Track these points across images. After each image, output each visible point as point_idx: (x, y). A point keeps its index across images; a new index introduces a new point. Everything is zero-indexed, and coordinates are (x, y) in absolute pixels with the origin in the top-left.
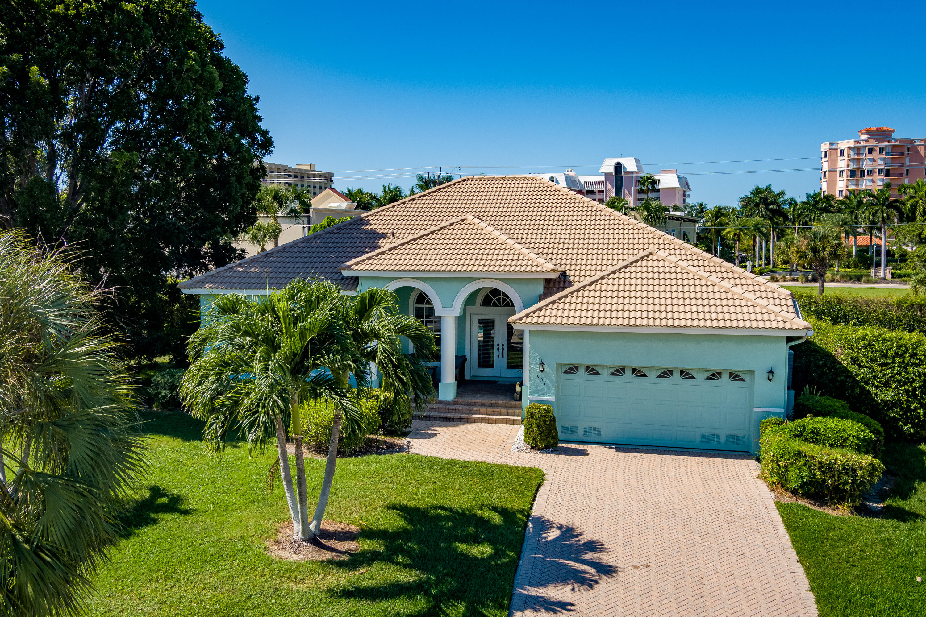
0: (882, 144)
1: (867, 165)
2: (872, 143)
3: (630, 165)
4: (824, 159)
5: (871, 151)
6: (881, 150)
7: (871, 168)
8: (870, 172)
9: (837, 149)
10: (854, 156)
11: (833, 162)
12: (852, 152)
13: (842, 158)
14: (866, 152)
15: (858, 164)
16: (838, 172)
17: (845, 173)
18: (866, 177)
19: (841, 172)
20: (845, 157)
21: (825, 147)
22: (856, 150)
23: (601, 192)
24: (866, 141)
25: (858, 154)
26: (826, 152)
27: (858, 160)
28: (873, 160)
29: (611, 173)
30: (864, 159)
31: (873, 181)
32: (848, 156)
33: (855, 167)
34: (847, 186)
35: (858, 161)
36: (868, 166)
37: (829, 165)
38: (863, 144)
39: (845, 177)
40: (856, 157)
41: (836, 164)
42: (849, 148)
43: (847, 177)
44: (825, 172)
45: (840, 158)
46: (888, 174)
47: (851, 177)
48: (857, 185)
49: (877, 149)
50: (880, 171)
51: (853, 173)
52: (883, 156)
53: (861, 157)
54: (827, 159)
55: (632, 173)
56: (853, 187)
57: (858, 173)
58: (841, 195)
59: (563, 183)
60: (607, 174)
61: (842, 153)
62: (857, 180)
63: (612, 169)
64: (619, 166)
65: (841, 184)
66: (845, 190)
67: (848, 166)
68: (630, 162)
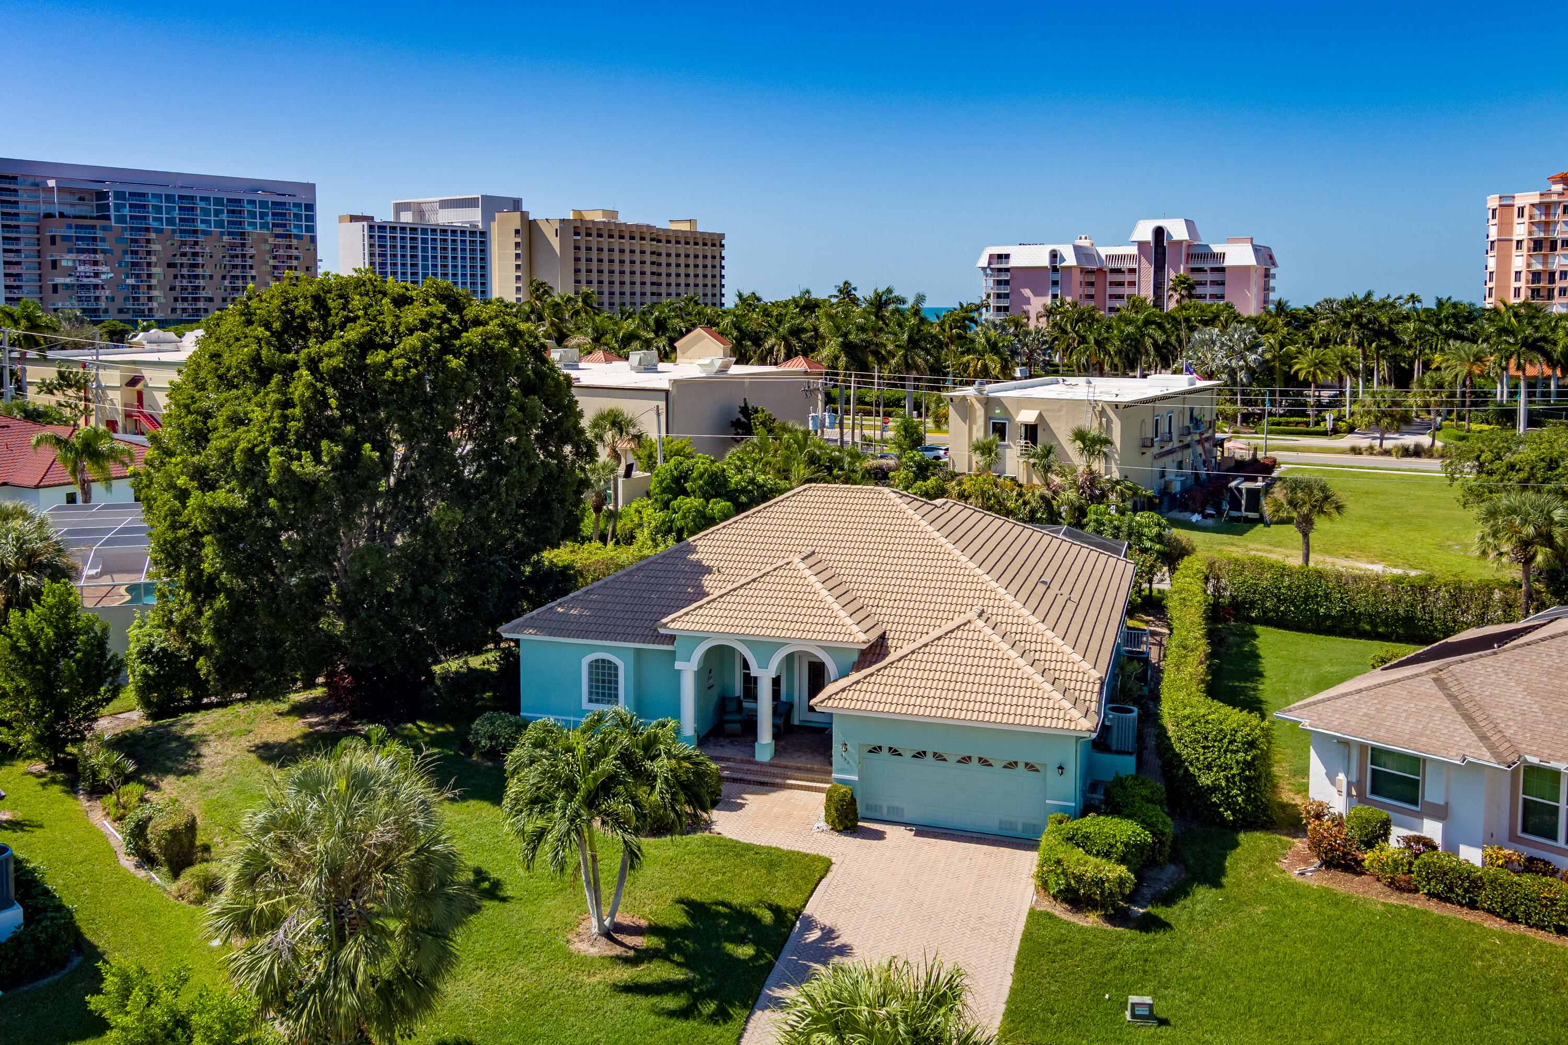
1: (1561, 232)
3: (1177, 231)
4: (1492, 222)
5: (1566, 210)
8: (1565, 242)
9: (1513, 206)
10: (1539, 217)
11: (1505, 227)
12: (1536, 212)
13: (1521, 220)
14: (1560, 211)
15: (1546, 231)
16: (1514, 244)
17: (1525, 245)
18: (1559, 251)
19: (1519, 243)
20: (1526, 218)
21: (1493, 202)
22: (1543, 208)
23: (1132, 271)
24: (1561, 194)
25: (1547, 214)
26: (1494, 210)
29: (1148, 243)
30: (1556, 223)
32: (1531, 217)
33: (1542, 235)
34: (1529, 265)
35: (1547, 225)
36: (1563, 232)
37: (1500, 232)
38: (1555, 198)
39: (1524, 251)
40: (1543, 218)
41: (1511, 232)
42: (1533, 205)
43: (1529, 250)
44: (1492, 242)
45: (1516, 220)
47: (1535, 250)
48: (1545, 263)
51: (1537, 245)
53: (1551, 219)
54: (1496, 221)
55: (1180, 242)
56: (1538, 267)
57: (1547, 245)
58: (1517, 279)
59: (1070, 260)
60: (1141, 245)
61: (1521, 212)
62: (1545, 256)
63: (1149, 237)
64: (1159, 232)
65: (1519, 262)
66: (1524, 270)
67: (1530, 233)
68: (1177, 227)
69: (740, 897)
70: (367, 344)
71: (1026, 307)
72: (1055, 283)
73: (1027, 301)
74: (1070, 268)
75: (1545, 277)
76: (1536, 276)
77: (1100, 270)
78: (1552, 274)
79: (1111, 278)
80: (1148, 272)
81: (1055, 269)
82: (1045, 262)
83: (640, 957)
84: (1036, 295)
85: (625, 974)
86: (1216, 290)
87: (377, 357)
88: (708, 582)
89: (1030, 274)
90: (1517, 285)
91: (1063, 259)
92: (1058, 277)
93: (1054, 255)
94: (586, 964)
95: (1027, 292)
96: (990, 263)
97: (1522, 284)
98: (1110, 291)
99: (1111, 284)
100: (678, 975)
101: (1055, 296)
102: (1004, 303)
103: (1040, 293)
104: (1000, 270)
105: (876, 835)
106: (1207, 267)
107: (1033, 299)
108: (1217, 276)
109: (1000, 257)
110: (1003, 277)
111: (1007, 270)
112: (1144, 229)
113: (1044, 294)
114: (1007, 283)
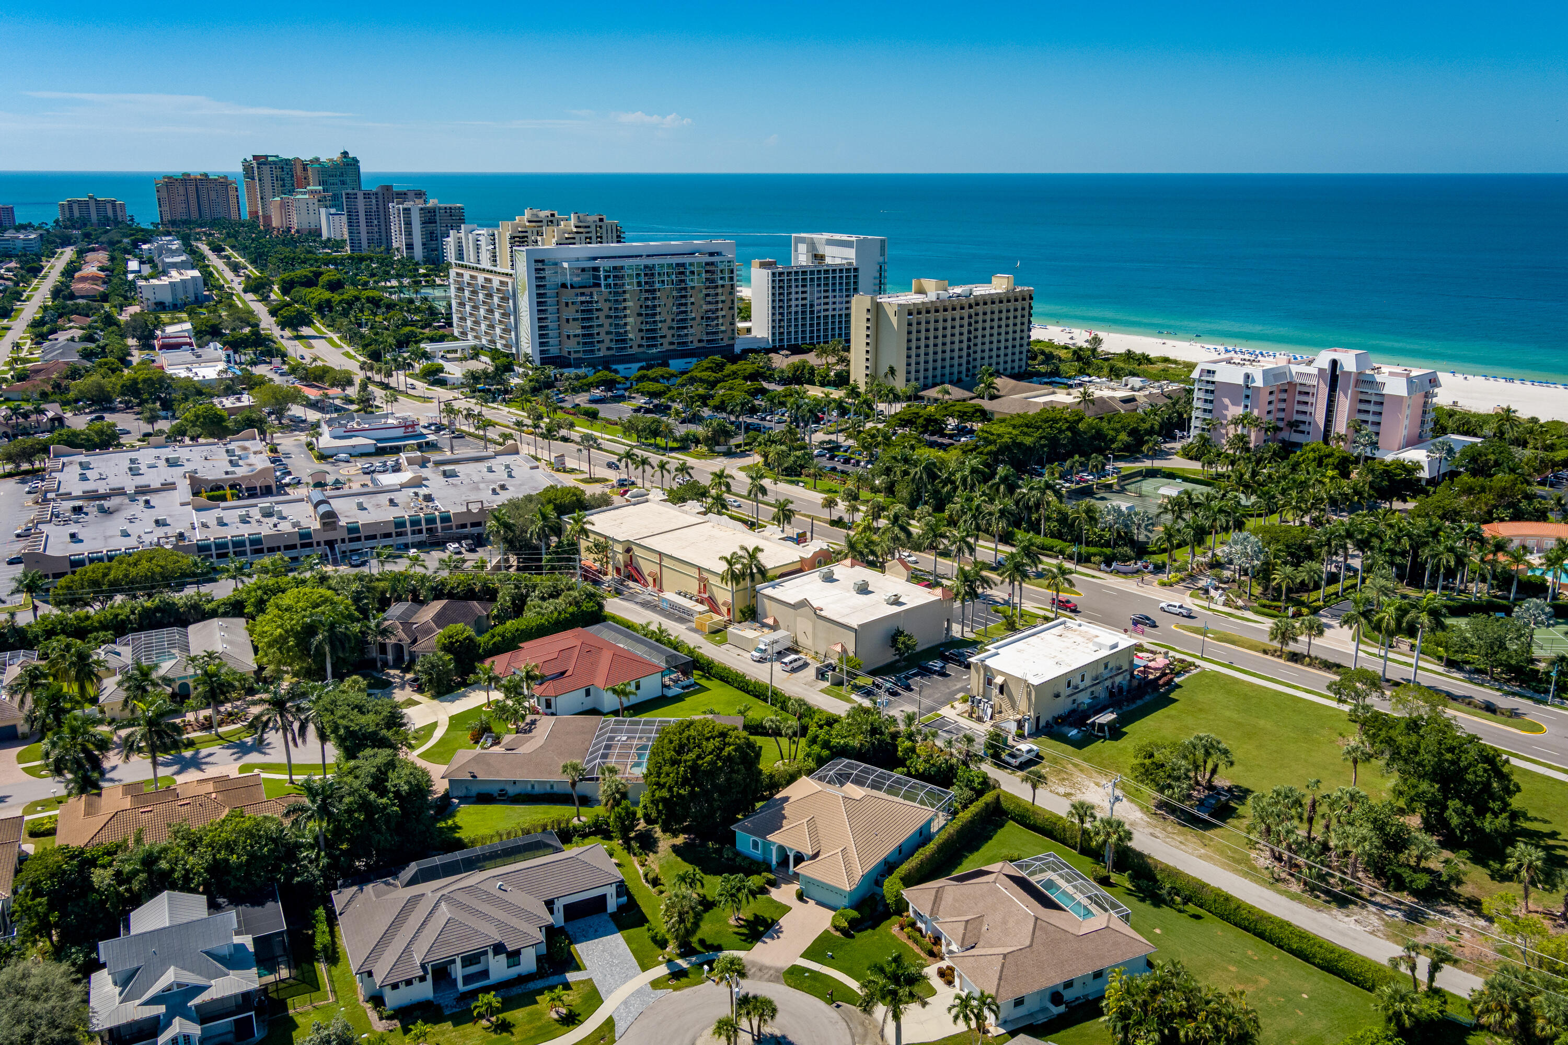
29: (1325, 370)
55: (1350, 373)
60: (1321, 370)
63: (1326, 365)
64: (1334, 363)
68: (1348, 361)
69: (766, 916)
70: (699, 757)
71: (1225, 412)
72: (1247, 397)
73: (1226, 408)
74: (1259, 388)
77: (1291, 383)
79: (1299, 388)
80: (1324, 391)
81: (1247, 387)
82: (1241, 381)
83: (742, 926)
84: (1232, 403)
85: (737, 930)
86: (1377, 409)
87: (700, 762)
88: (784, 822)
89: (1230, 388)
91: (1253, 381)
92: (1249, 392)
93: (1247, 376)
94: (730, 926)
95: (1226, 401)
96: (1202, 375)
98: (1298, 398)
100: (746, 931)
101: (1246, 407)
102: (1209, 406)
103: (1235, 403)
104: (1208, 382)
105: (806, 902)
106: (1370, 392)
107: (1231, 407)
108: (1378, 399)
109: (1209, 372)
110: (1210, 387)
111: (1213, 383)
112: (1324, 359)
113: (1239, 405)
114: (1212, 392)
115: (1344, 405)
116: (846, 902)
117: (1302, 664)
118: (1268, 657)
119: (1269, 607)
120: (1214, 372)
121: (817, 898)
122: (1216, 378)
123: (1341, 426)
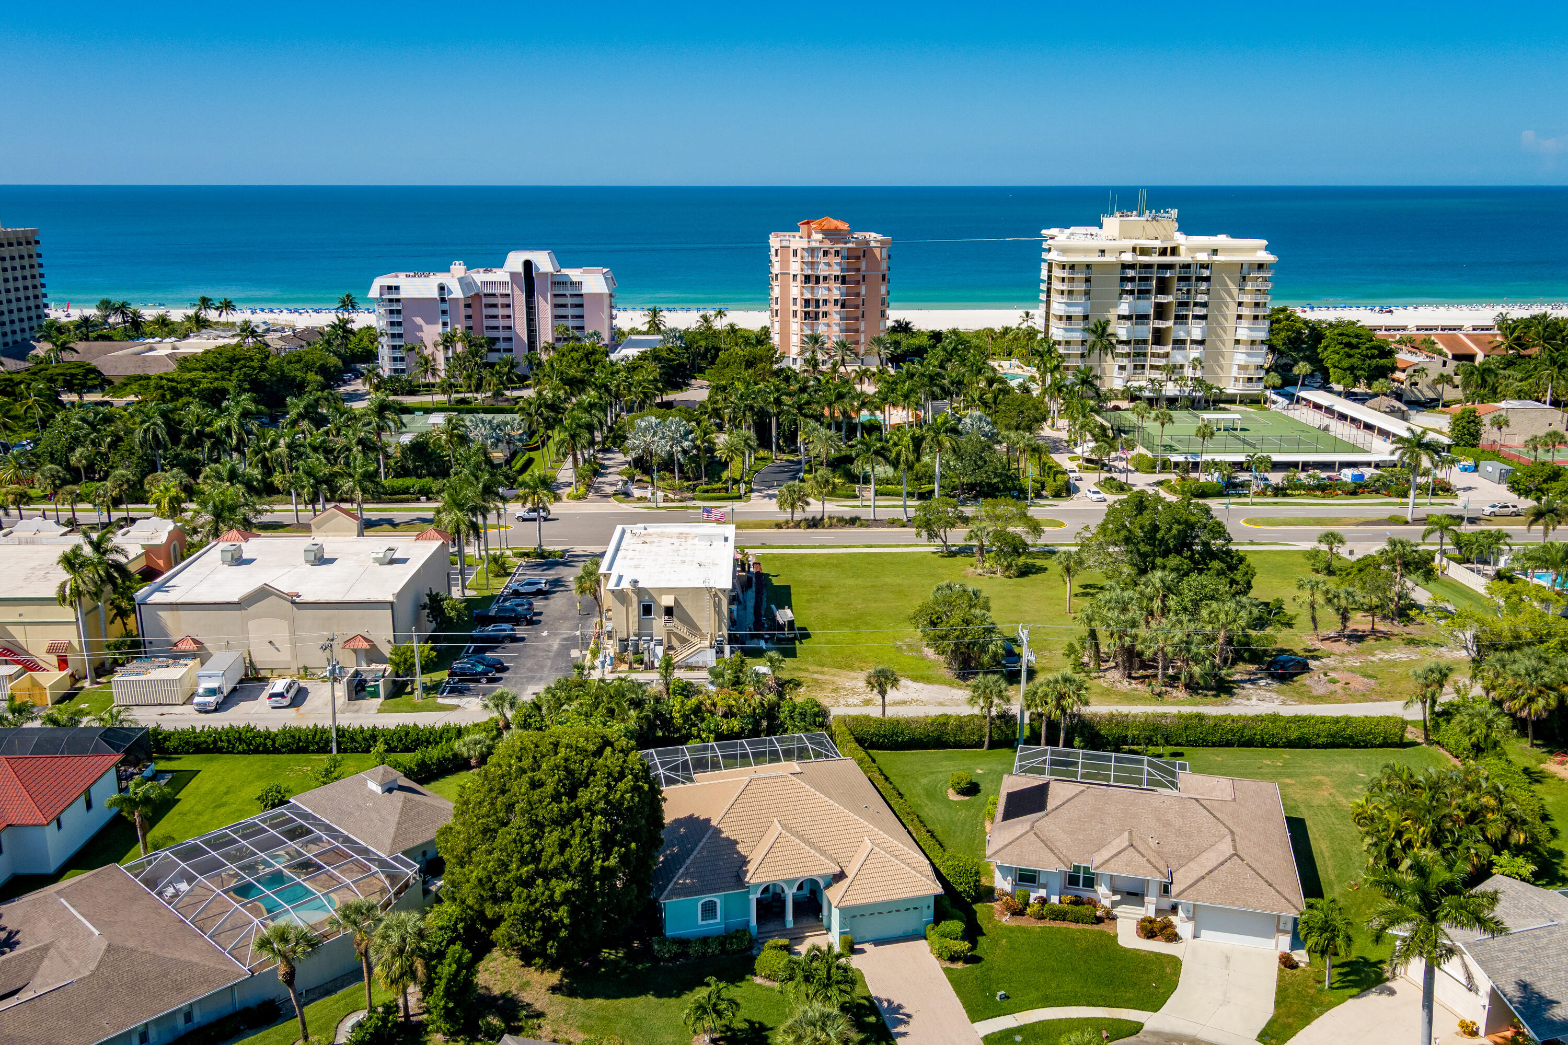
0: (838, 246)
1: (822, 271)
2: (827, 245)
5: (826, 253)
6: (837, 253)
7: (826, 273)
8: (825, 278)
9: (789, 248)
10: (807, 258)
11: (784, 263)
12: (806, 254)
13: (795, 260)
14: (821, 254)
15: (812, 269)
16: (791, 277)
17: (799, 278)
18: (821, 284)
19: (795, 276)
20: (799, 258)
21: (775, 244)
22: (810, 252)
23: (506, 295)
24: (821, 242)
25: (813, 257)
26: (776, 251)
27: (813, 263)
28: (829, 265)
29: (519, 272)
30: (819, 263)
31: (829, 290)
32: (802, 258)
33: (810, 272)
34: (802, 294)
35: (812, 265)
37: (781, 268)
38: (817, 245)
39: (798, 283)
40: (810, 259)
41: (788, 267)
42: (803, 249)
43: (801, 282)
44: (774, 273)
45: (792, 259)
46: (844, 281)
47: (805, 283)
48: (812, 293)
49: (833, 251)
50: (836, 277)
51: (807, 278)
52: (838, 260)
53: (815, 260)
54: (778, 259)
55: (546, 273)
56: (808, 296)
57: (813, 279)
58: (795, 303)
59: (457, 292)
60: (513, 274)
61: (795, 253)
62: (812, 288)
63: (520, 269)
64: (528, 265)
65: (795, 290)
66: (799, 298)
67: (802, 270)
68: (543, 261)
71: (419, 334)
72: (445, 313)
73: (420, 329)
74: (457, 299)
75: (813, 303)
76: (807, 302)
77: (477, 295)
78: (817, 301)
79: (485, 301)
80: (520, 298)
81: (443, 300)
82: (435, 294)
84: (427, 323)
86: (577, 312)
89: (420, 304)
90: (795, 308)
91: (450, 292)
92: (446, 307)
93: (442, 288)
95: (419, 320)
96: (381, 294)
97: (798, 308)
98: (486, 312)
99: (486, 305)
101: (445, 324)
102: (397, 330)
103: (430, 321)
104: (391, 300)
105: (862, 951)
106: (567, 293)
107: (426, 327)
108: (576, 301)
109: (390, 288)
110: (395, 307)
111: (398, 300)
112: (515, 261)
113: (435, 323)
114: (399, 312)
115: (545, 310)
116: (929, 914)
117: (823, 527)
118: (784, 530)
119: (714, 491)
120: (397, 288)
121: (868, 937)
122: (403, 295)
123: (546, 334)
